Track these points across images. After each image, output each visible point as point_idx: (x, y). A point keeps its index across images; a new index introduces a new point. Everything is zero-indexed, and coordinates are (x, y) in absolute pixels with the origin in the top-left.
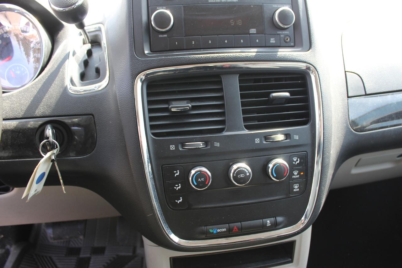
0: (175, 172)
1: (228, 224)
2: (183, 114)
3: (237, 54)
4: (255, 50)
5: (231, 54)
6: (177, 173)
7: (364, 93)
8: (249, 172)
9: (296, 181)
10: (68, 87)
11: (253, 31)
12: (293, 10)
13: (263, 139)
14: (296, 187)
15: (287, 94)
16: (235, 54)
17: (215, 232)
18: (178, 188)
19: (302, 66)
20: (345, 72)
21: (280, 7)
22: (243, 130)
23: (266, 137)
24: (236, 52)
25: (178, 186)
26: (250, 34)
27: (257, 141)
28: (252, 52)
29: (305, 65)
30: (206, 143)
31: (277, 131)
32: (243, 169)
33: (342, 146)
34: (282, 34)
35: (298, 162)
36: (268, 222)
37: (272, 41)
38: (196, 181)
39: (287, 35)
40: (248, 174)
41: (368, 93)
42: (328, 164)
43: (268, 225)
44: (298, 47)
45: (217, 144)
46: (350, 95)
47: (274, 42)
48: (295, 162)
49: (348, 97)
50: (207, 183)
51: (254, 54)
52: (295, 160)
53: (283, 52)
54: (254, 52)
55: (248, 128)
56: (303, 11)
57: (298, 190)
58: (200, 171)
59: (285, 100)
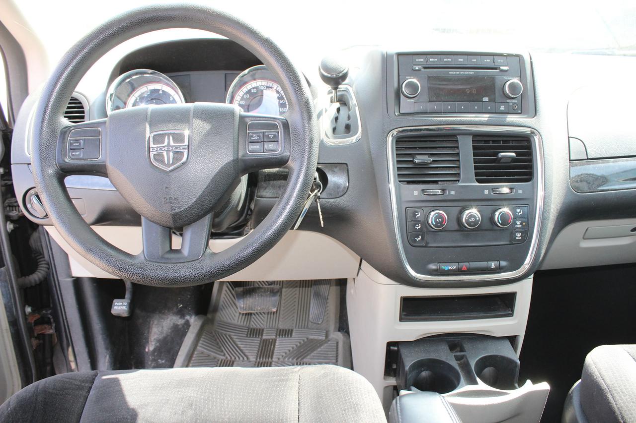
0: (417, 214)
1: (458, 263)
2: (423, 166)
3: (472, 118)
4: (488, 115)
5: (467, 119)
6: (418, 214)
7: (586, 158)
8: (478, 217)
9: (518, 230)
10: (325, 140)
11: (486, 99)
12: (521, 82)
13: (491, 191)
14: (519, 235)
15: (513, 154)
16: (470, 118)
17: (446, 269)
18: (418, 227)
19: (527, 131)
20: (569, 137)
21: (511, 79)
22: (474, 182)
23: (493, 189)
24: (471, 117)
25: (419, 226)
26: (483, 102)
27: (486, 192)
28: (485, 117)
29: (529, 129)
30: (443, 190)
31: (504, 185)
32: (474, 214)
33: (563, 204)
34: (511, 102)
35: (521, 213)
36: (493, 265)
37: (502, 108)
38: (435, 221)
39: (514, 104)
40: (478, 219)
41: (589, 157)
42: (548, 218)
43: (492, 267)
44: (524, 114)
45: (453, 193)
46: (571, 159)
47: (503, 109)
48: (518, 213)
49: (570, 160)
50: (443, 224)
51: (487, 119)
52: (518, 211)
53: (511, 118)
54: (486, 117)
55: (479, 181)
56: (530, 83)
57: (520, 238)
58: (439, 213)
59: (511, 159)
